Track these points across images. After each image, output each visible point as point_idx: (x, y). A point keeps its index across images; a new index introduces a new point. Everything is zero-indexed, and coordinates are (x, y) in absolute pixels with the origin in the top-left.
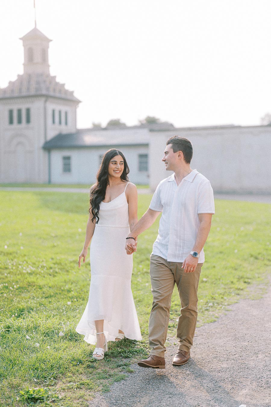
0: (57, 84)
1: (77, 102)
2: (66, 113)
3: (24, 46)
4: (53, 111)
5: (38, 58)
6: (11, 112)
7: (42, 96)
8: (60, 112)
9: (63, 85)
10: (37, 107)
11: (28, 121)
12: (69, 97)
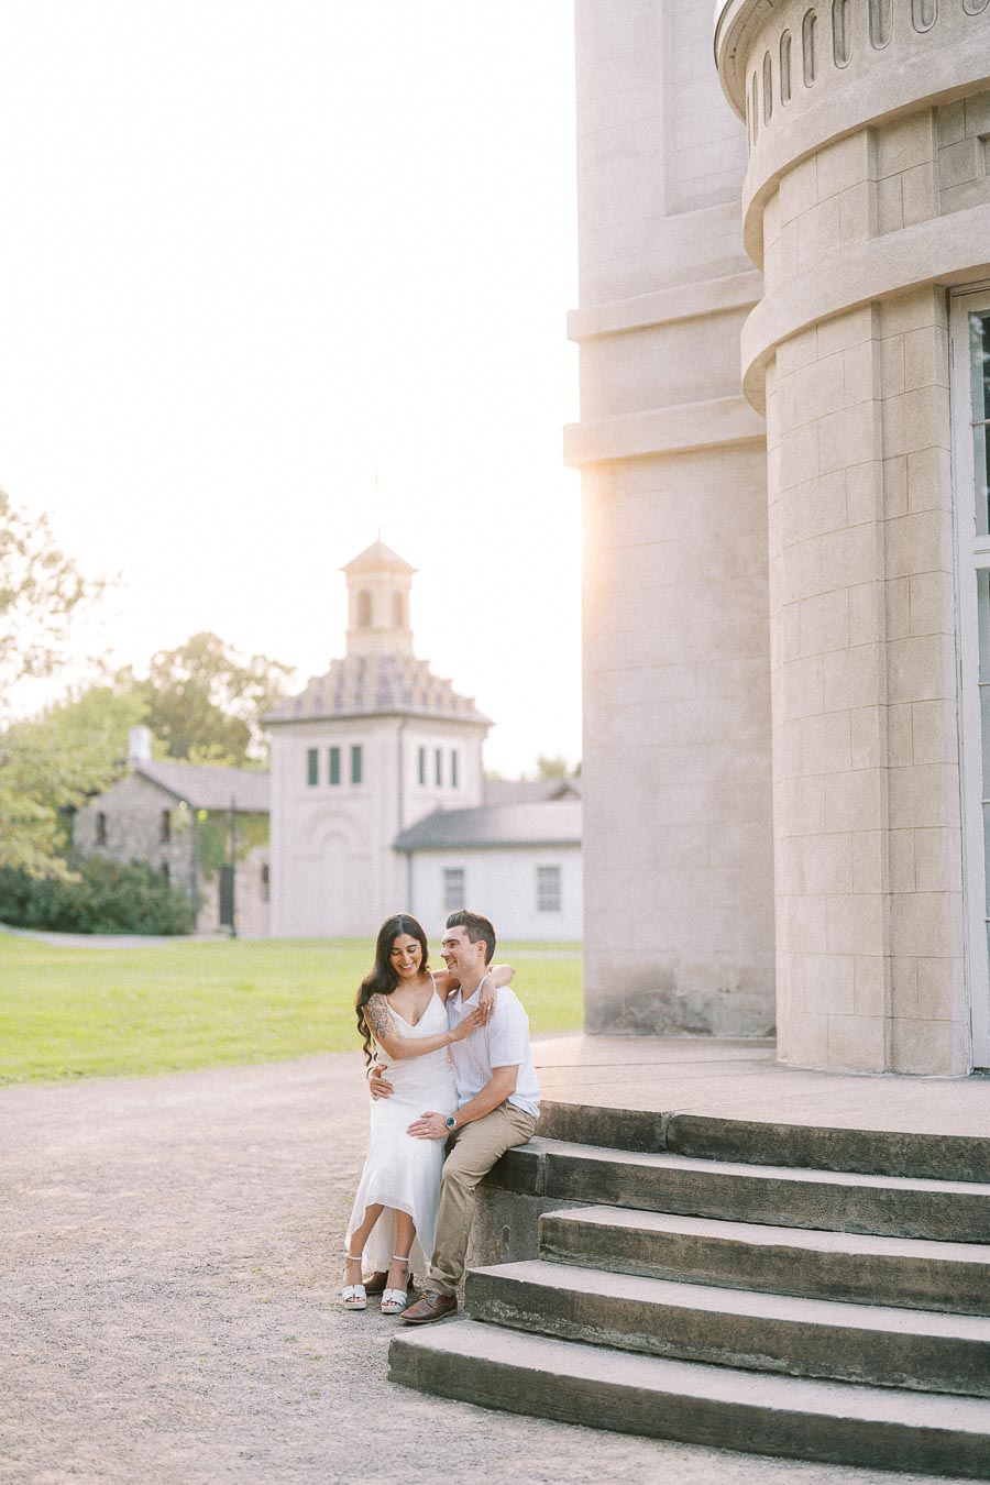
0: (431, 680)
1: (484, 726)
2: (454, 755)
3: (351, 586)
4: (422, 752)
5: (383, 617)
6: (313, 755)
7: (394, 715)
8: (438, 754)
9: (447, 683)
10: (378, 741)
11: (357, 777)
12: (462, 714)
